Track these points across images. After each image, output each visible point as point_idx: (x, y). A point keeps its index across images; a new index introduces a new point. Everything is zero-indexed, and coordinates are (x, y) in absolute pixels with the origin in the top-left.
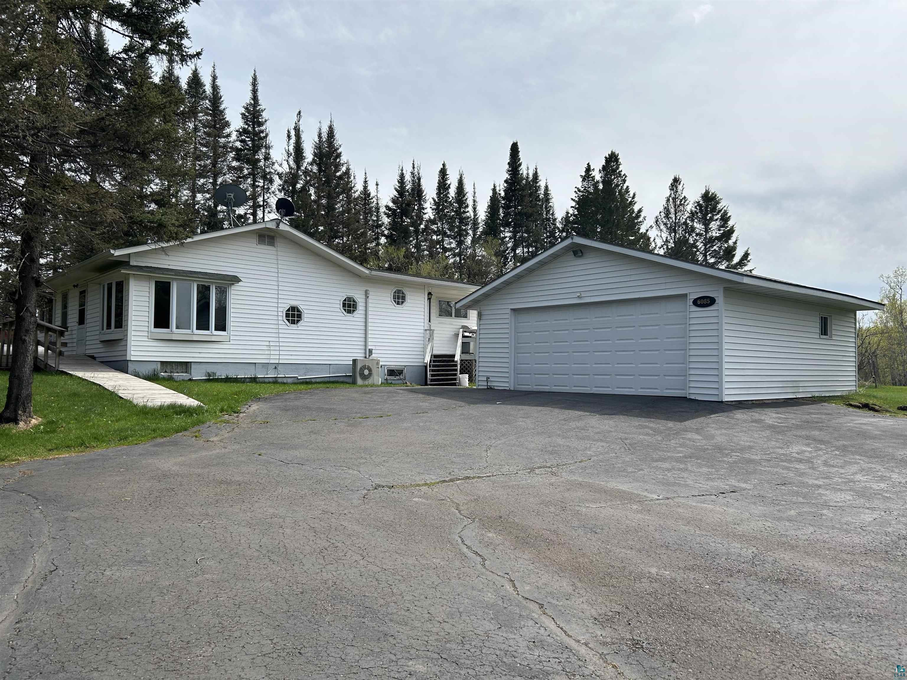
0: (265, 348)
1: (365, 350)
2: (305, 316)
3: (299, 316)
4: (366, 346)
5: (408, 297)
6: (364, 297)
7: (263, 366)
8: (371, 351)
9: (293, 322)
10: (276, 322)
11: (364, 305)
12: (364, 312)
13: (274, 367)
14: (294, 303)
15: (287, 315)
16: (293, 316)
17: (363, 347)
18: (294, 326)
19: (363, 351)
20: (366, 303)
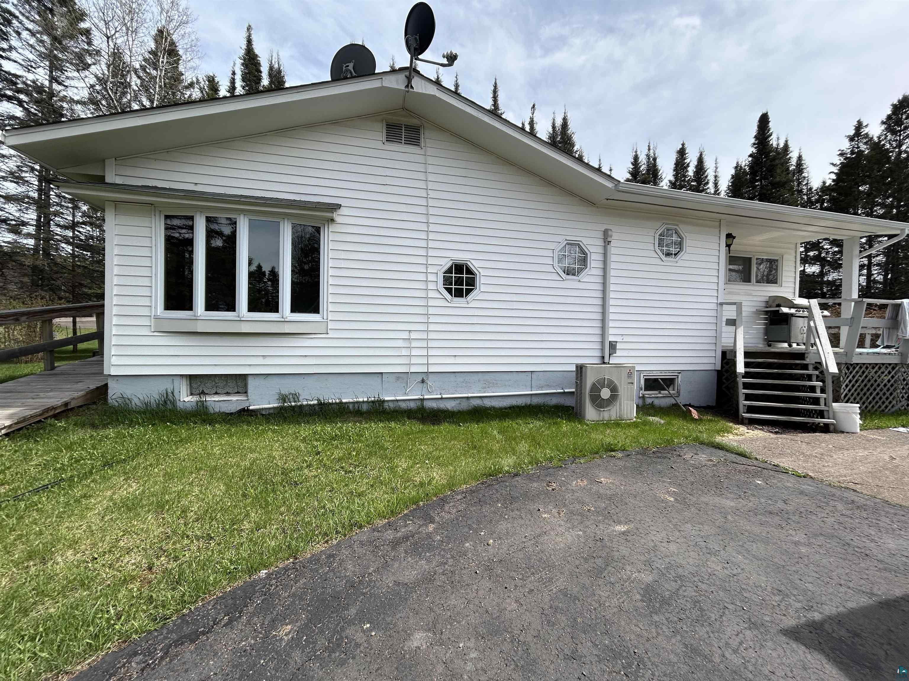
0: (400, 343)
1: (603, 343)
2: (481, 281)
3: (472, 283)
4: (603, 335)
5: (688, 243)
6: (601, 243)
7: (398, 379)
8: (613, 346)
9: (459, 294)
10: (422, 294)
11: (600, 257)
12: (600, 272)
13: (420, 380)
14: (461, 257)
15: (447, 281)
16: (459, 281)
17: (598, 339)
18: (459, 301)
19: (598, 346)
20: (605, 254)
